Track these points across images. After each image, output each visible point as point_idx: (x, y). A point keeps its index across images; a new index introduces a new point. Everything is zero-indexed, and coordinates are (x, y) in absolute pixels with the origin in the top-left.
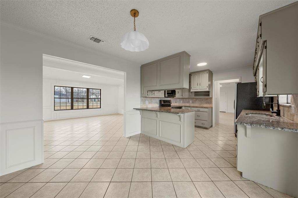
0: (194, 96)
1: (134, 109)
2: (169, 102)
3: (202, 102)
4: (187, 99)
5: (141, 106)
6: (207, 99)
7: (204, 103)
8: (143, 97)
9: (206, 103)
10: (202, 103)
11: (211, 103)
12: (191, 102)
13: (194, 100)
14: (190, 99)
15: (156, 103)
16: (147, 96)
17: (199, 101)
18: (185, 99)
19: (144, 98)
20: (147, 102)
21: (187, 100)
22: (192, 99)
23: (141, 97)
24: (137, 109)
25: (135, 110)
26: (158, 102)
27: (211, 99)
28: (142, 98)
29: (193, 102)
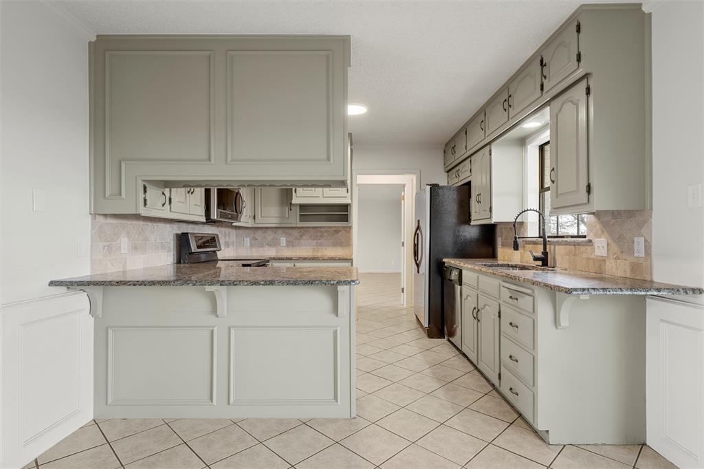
0: (301, 221)
1: (52, 283)
2: (212, 241)
3: (322, 241)
4: (269, 232)
5: (93, 263)
6: (337, 231)
7: (329, 246)
8: (105, 215)
9: (335, 245)
10: (321, 245)
11: (347, 243)
12: (283, 240)
13: (296, 233)
14: (280, 231)
15: (163, 247)
16: (143, 212)
17: (311, 237)
18: (260, 232)
19: (110, 221)
20: (124, 242)
21: (270, 235)
22: (286, 230)
23: (95, 215)
24: (70, 285)
25: (63, 289)
26: (171, 243)
27: (346, 231)
28: (101, 220)
29: (290, 244)
